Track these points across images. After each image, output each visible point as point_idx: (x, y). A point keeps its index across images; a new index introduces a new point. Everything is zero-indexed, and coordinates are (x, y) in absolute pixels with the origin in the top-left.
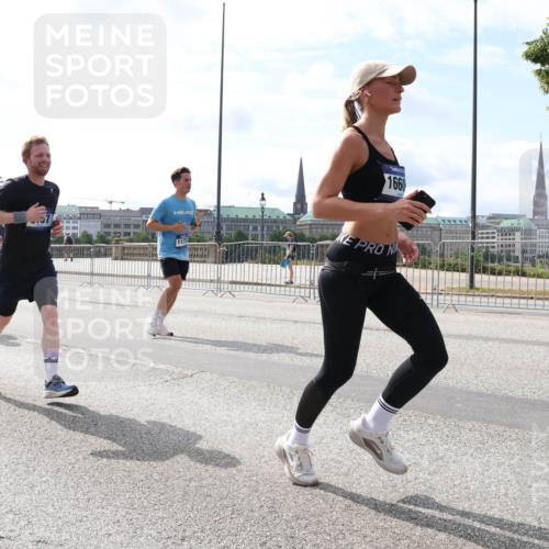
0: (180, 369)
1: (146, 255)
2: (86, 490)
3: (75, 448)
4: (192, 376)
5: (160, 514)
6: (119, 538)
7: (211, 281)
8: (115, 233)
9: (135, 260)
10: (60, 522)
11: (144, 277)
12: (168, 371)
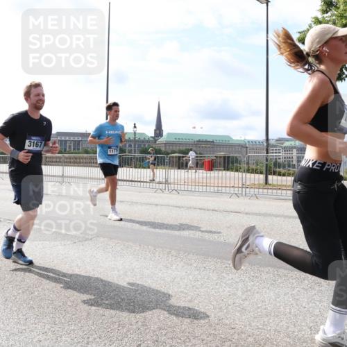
1: (61, 162)
4: (91, 239)
11: (60, 176)
12: (76, 236)
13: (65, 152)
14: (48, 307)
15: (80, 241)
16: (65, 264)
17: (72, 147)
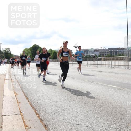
0: (120, 88)
1: (110, 60)
2: (97, 115)
3: (94, 105)
4: (122, 89)
5: (115, 122)
6: (105, 127)
7: (127, 66)
8: (103, 55)
9: (108, 61)
10: (91, 122)
11: (110, 65)
12: (116, 88)
14: (106, 114)
15: (118, 90)
16: (112, 98)
17: (115, 54)
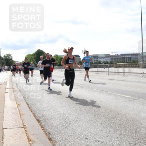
0: (134, 98)
1: (123, 67)
4: (137, 99)
5: (129, 137)
7: (141, 73)
8: (114, 61)
9: (120, 68)
10: (102, 136)
11: (123, 73)
12: (130, 98)
13: (125, 62)
14: (118, 127)
15: (132, 100)
16: (126, 110)
17: (128, 60)
